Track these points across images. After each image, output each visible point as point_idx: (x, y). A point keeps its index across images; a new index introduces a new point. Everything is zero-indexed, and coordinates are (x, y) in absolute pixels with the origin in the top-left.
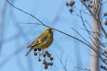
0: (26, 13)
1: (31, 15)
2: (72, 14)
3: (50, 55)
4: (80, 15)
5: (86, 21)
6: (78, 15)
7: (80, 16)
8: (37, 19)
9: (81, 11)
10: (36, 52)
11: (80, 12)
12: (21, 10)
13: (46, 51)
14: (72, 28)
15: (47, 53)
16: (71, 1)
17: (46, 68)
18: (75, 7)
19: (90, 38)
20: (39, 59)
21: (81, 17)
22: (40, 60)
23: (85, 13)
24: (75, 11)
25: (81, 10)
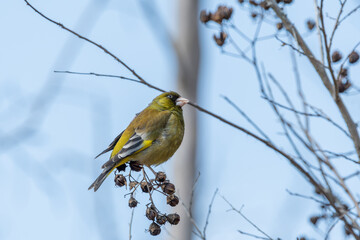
0: (80, 37)
1: (100, 47)
2: (223, 52)
3: (173, 187)
4: (249, 55)
5: (271, 76)
6: (244, 56)
7: (251, 58)
8: (118, 60)
9: (253, 43)
10: (122, 172)
11: (249, 44)
12: (63, 27)
13: (158, 174)
14: (226, 98)
15: (162, 180)
16: (220, 8)
17: (156, 232)
18: (233, 27)
19: (287, 134)
20: (132, 198)
21: (255, 63)
22: (133, 204)
23: (284, 44)
24: (231, 41)
25: (256, 39)
